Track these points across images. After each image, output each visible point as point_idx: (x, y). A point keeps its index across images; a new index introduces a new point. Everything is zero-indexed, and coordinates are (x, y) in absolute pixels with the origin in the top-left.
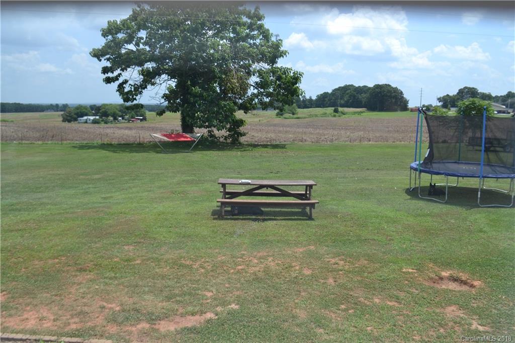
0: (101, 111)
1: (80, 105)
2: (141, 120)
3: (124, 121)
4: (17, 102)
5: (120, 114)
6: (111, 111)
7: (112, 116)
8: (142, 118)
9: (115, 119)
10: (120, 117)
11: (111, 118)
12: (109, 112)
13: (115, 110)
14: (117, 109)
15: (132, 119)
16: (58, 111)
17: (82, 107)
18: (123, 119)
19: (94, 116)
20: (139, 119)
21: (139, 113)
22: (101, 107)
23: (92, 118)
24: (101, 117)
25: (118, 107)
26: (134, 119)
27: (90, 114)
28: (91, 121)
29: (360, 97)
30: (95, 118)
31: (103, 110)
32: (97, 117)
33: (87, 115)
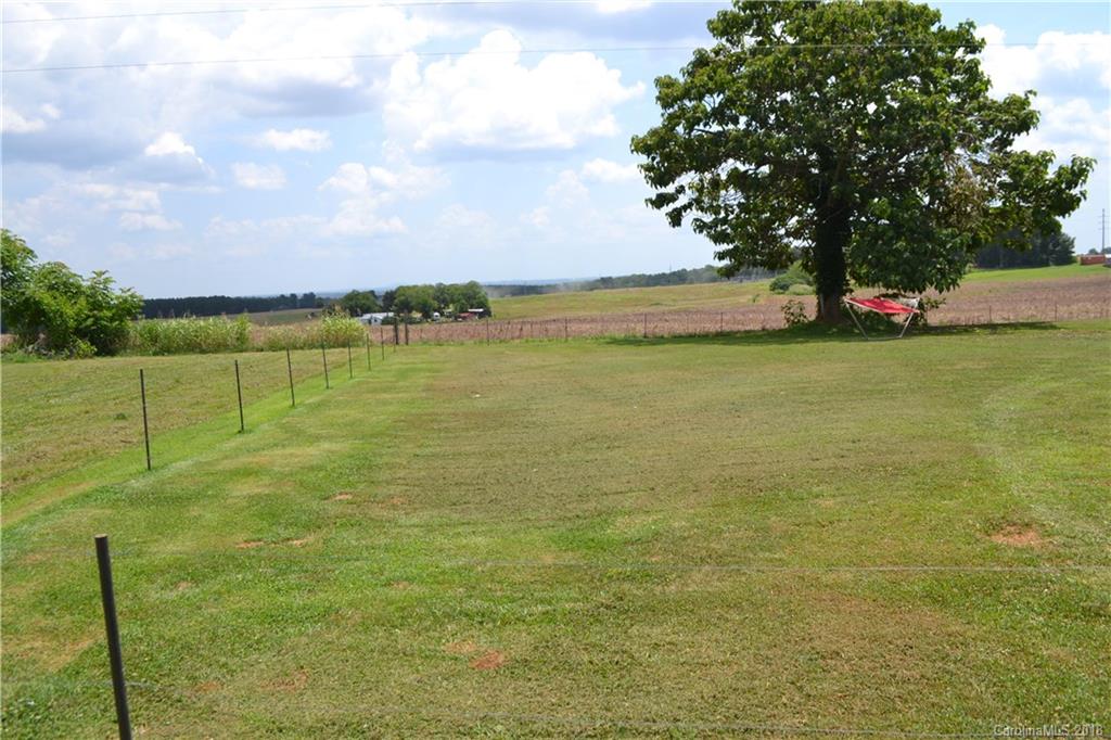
0: (396, 301)
1: (354, 291)
2: (481, 315)
3: (443, 319)
5: (435, 304)
6: (420, 301)
7: (418, 310)
8: (481, 310)
9: (427, 315)
10: (435, 311)
11: (417, 315)
12: (413, 304)
13: (426, 297)
14: (428, 295)
15: (463, 315)
16: (296, 308)
17: (359, 294)
18: (442, 314)
19: (384, 312)
20: (475, 313)
21: (474, 302)
22: (396, 292)
23: (380, 316)
24: (397, 312)
25: (431, 291)
26: (466, 315)
27: (377, 308)
28: (379, 321)
30: (387, 317)
31: (403, 298)
32: (391, 314)
33: (368, 310)
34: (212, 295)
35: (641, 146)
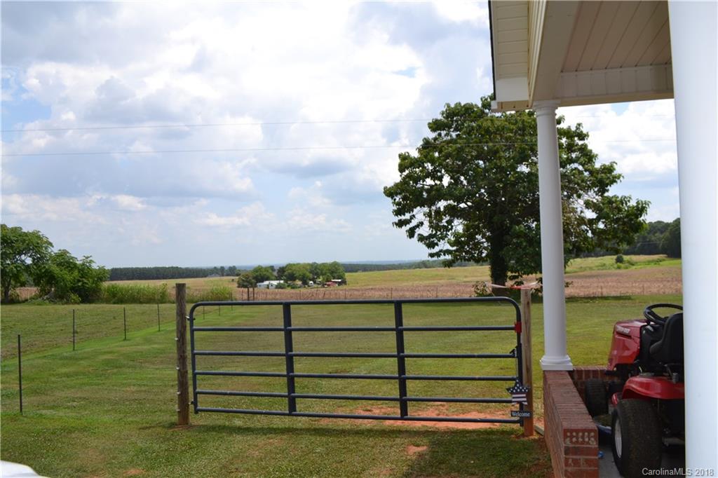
0: (286, 273)
1: (259, 266)
2: (340, 284)
3: (316, 286)
4: (174, 266)
5: (311, 276)
6: (300, 273)
7: (300, 280)
8: (340, 280)
9: (305, 283)
10: (311, 280)
11: (299, 283)
12: (297, 275)
13: (305, 271)
14: (307, 270)
15: (328, 283)
16: (223, 275)
17: (262, 268)
18: (315, 282)
19: (277, 280)
20: (336, 282)
21: (335, 275)
22: (286, 267)
23: (275, 283)
24: (286, 281)
25: (308, 267)
26: (330, 283)
27: (273, 278)
28: (274, 286)
29: (653, 238)
30: (279, 284)
31: (290, 271)
32: (282, 282)
33: (268, 279)
34: (171, 266)
35: (390, 193)
